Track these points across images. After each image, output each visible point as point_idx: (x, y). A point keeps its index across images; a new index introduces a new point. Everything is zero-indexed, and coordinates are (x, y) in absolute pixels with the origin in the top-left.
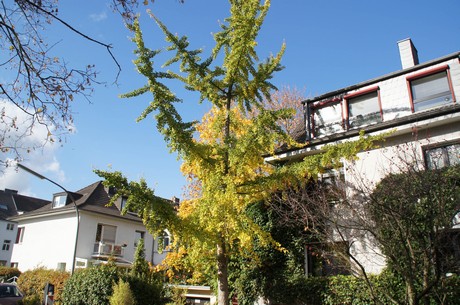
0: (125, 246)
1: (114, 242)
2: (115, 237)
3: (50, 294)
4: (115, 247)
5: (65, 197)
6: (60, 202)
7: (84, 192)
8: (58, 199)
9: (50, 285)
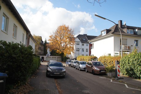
0: (132, 46)
1: (127, 45)
2: (127, 43)
3: (118, 65)
4: (128, 47)
5: (106, 31)
6: (104, 33)
7: (112, 29)
8: (103, 33)
9: (117, 61)
